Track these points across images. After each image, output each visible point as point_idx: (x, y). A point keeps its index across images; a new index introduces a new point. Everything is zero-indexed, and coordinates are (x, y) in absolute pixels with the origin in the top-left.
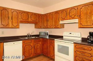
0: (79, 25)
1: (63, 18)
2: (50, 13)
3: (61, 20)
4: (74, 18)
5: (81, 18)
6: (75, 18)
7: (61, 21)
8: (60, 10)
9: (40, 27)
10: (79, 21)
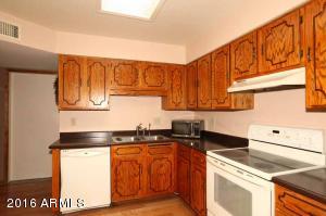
0: (308, 98)
1: (242, 69)
2: (203, 58)
3: (236, 79)
4: (284, 65)
5: (321, 59)
6: (290, 63)
7: (235, 83)
8: (233, 42)
9: (173, 106)
10: (307, 77)
